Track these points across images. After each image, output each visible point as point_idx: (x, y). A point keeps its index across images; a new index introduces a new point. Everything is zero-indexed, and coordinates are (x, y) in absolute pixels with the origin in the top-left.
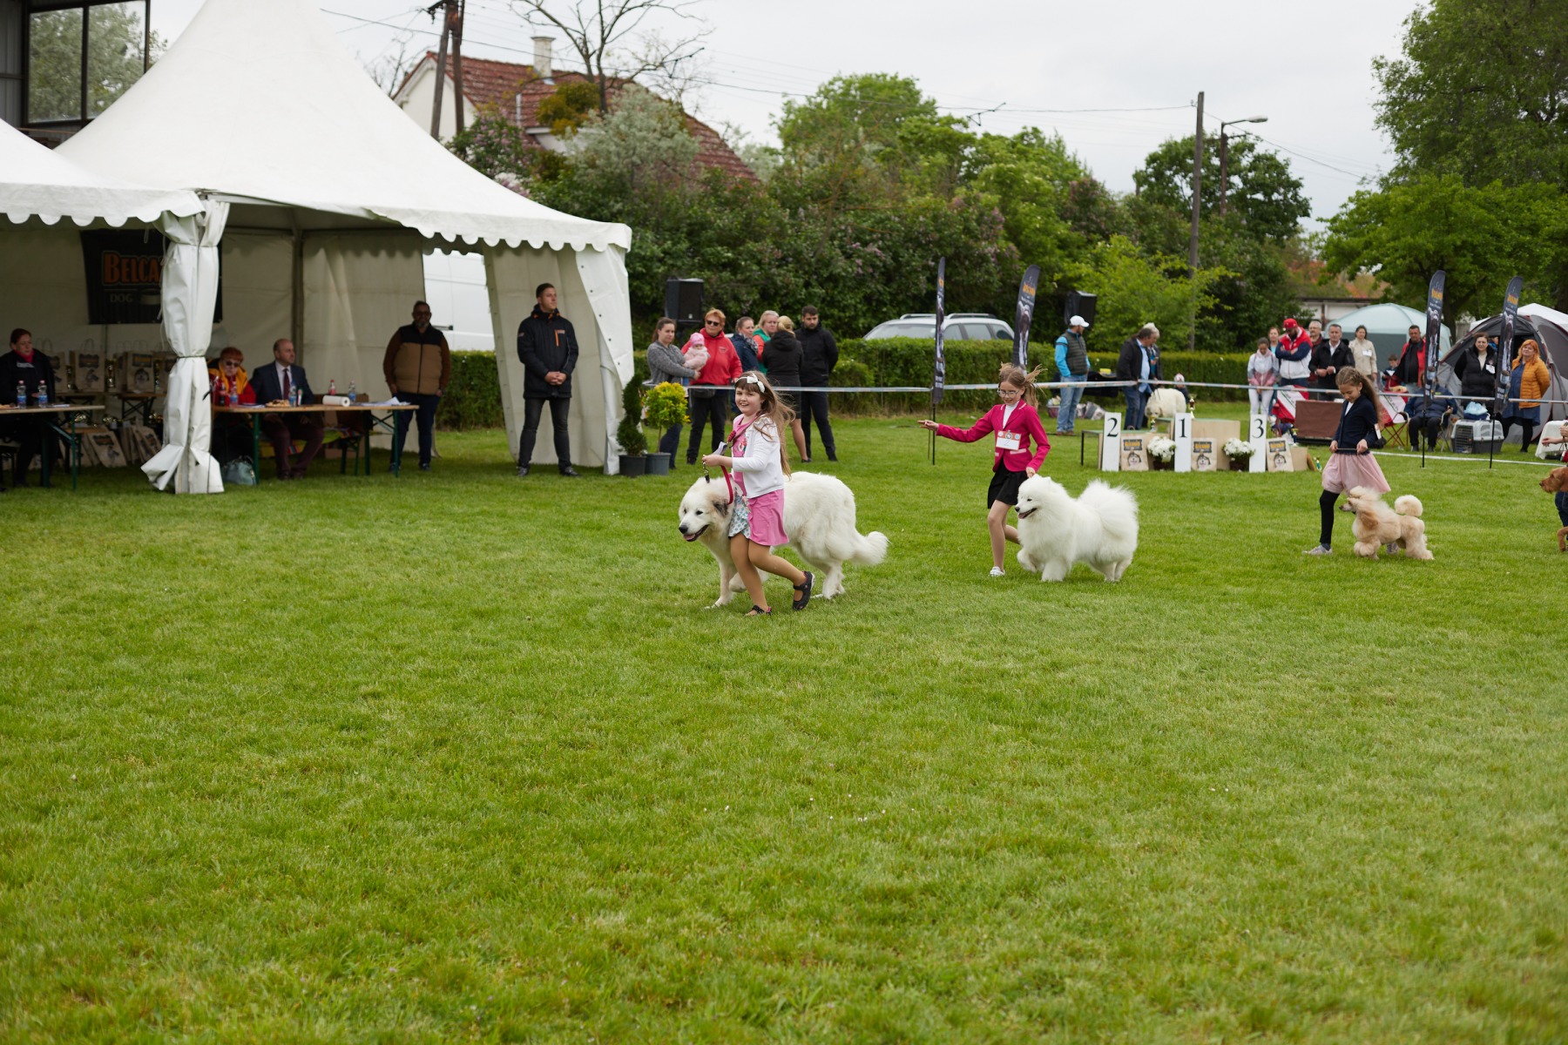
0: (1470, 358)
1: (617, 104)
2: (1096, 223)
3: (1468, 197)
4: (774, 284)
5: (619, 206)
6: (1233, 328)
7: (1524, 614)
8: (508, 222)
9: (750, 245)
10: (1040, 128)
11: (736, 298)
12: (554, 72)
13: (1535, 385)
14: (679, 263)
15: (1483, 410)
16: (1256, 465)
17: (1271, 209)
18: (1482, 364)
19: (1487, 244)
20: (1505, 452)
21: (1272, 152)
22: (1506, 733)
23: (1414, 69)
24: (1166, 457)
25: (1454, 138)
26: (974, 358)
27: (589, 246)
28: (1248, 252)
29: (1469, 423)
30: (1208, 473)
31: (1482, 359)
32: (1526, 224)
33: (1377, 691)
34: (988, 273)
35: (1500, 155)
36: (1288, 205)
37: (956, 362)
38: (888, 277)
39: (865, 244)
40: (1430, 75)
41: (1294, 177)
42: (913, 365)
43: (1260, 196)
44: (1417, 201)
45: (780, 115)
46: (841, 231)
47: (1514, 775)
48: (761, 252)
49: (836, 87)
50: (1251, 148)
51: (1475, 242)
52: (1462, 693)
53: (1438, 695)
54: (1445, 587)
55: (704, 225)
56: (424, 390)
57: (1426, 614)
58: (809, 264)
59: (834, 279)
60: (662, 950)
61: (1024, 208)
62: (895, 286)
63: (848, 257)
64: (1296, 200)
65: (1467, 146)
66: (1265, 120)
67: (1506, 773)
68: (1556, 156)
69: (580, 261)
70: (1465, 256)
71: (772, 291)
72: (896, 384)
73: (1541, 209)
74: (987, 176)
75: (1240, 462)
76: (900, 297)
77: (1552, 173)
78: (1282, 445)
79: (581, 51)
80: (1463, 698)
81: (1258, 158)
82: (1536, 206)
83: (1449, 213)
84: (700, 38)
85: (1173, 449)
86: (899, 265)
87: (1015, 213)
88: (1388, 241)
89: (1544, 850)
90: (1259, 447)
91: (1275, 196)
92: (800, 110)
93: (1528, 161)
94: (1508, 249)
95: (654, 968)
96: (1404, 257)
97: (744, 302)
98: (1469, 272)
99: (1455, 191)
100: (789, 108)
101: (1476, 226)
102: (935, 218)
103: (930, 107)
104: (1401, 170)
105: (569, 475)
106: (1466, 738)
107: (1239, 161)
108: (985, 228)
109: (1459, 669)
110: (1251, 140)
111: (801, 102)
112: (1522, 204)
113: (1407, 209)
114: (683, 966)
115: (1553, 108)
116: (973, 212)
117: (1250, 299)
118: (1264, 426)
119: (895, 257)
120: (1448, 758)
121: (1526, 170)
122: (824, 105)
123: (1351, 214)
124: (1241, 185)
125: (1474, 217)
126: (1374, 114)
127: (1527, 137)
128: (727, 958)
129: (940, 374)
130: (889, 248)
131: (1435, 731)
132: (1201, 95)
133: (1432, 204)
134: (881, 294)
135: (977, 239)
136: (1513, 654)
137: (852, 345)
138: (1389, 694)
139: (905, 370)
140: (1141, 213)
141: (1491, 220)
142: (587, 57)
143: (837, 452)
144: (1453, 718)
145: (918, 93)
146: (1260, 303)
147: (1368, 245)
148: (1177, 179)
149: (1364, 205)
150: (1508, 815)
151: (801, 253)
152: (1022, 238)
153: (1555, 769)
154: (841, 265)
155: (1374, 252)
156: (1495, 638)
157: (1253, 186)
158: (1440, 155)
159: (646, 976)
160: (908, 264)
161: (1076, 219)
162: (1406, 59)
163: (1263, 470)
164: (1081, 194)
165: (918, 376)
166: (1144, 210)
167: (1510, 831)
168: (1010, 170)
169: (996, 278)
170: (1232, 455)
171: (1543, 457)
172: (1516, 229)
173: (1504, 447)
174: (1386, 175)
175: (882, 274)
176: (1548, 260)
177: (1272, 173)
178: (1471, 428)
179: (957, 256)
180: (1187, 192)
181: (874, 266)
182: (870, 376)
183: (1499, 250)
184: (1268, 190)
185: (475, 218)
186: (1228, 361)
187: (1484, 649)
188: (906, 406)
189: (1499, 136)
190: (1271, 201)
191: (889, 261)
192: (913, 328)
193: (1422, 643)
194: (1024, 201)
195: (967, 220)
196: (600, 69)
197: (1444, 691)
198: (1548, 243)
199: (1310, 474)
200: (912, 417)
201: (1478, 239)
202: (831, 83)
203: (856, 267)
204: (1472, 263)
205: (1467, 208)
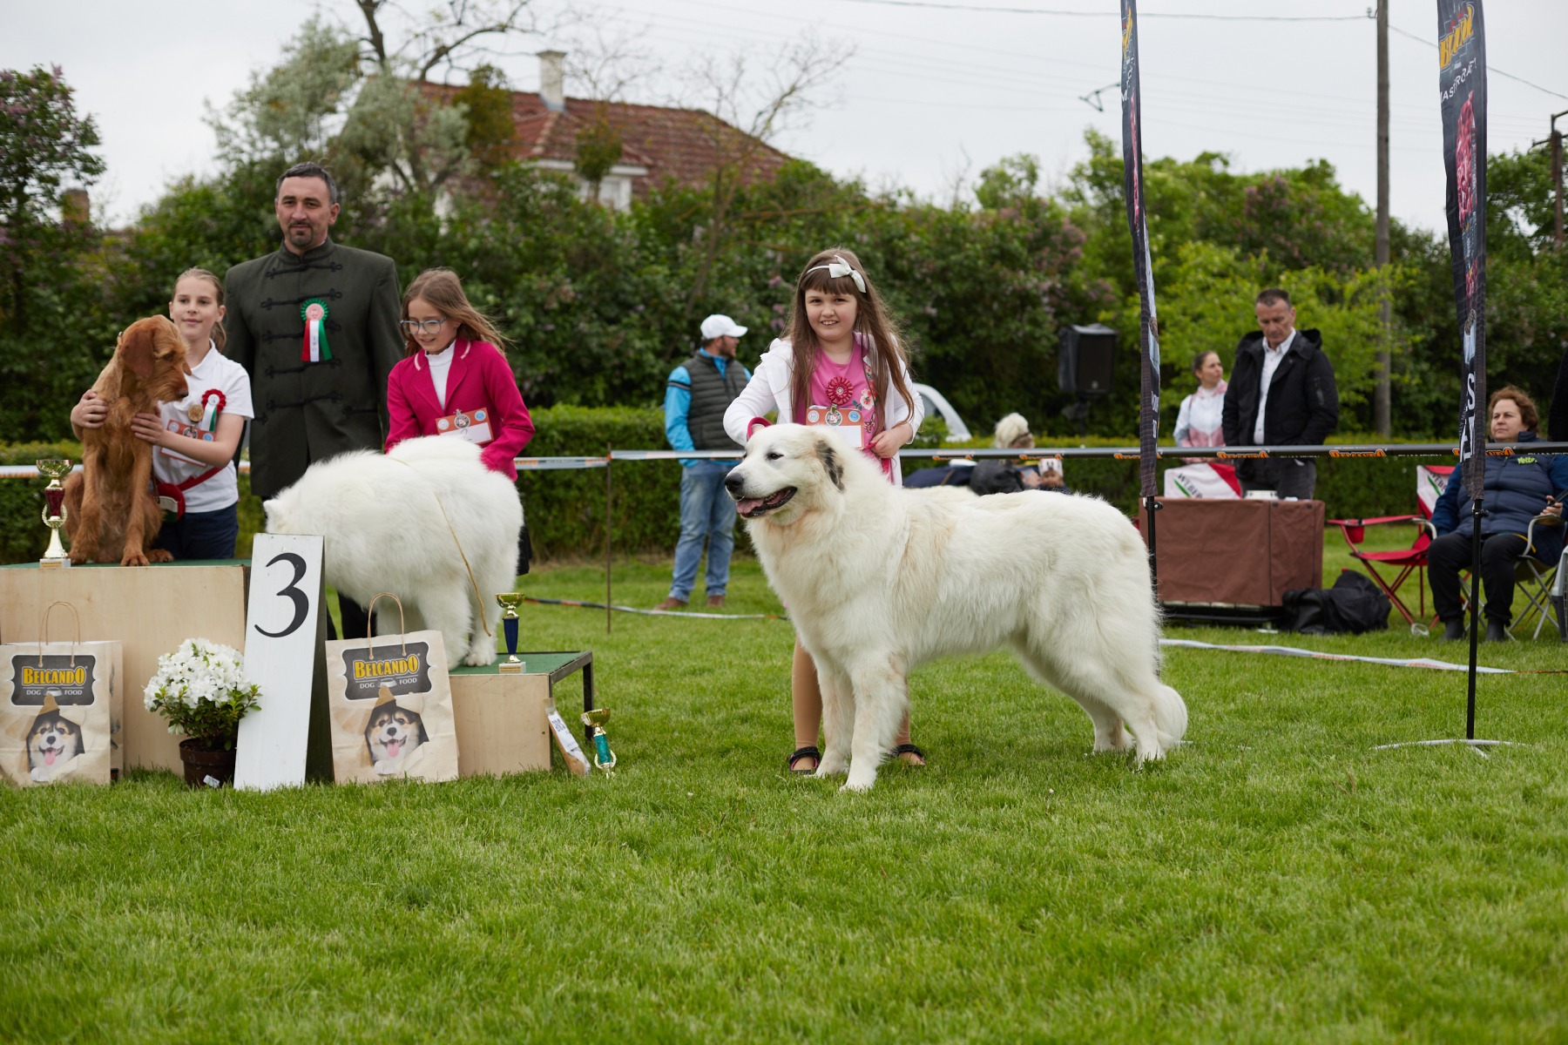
118: (310, 586)
163: (295, 773)
170: (168, 711)
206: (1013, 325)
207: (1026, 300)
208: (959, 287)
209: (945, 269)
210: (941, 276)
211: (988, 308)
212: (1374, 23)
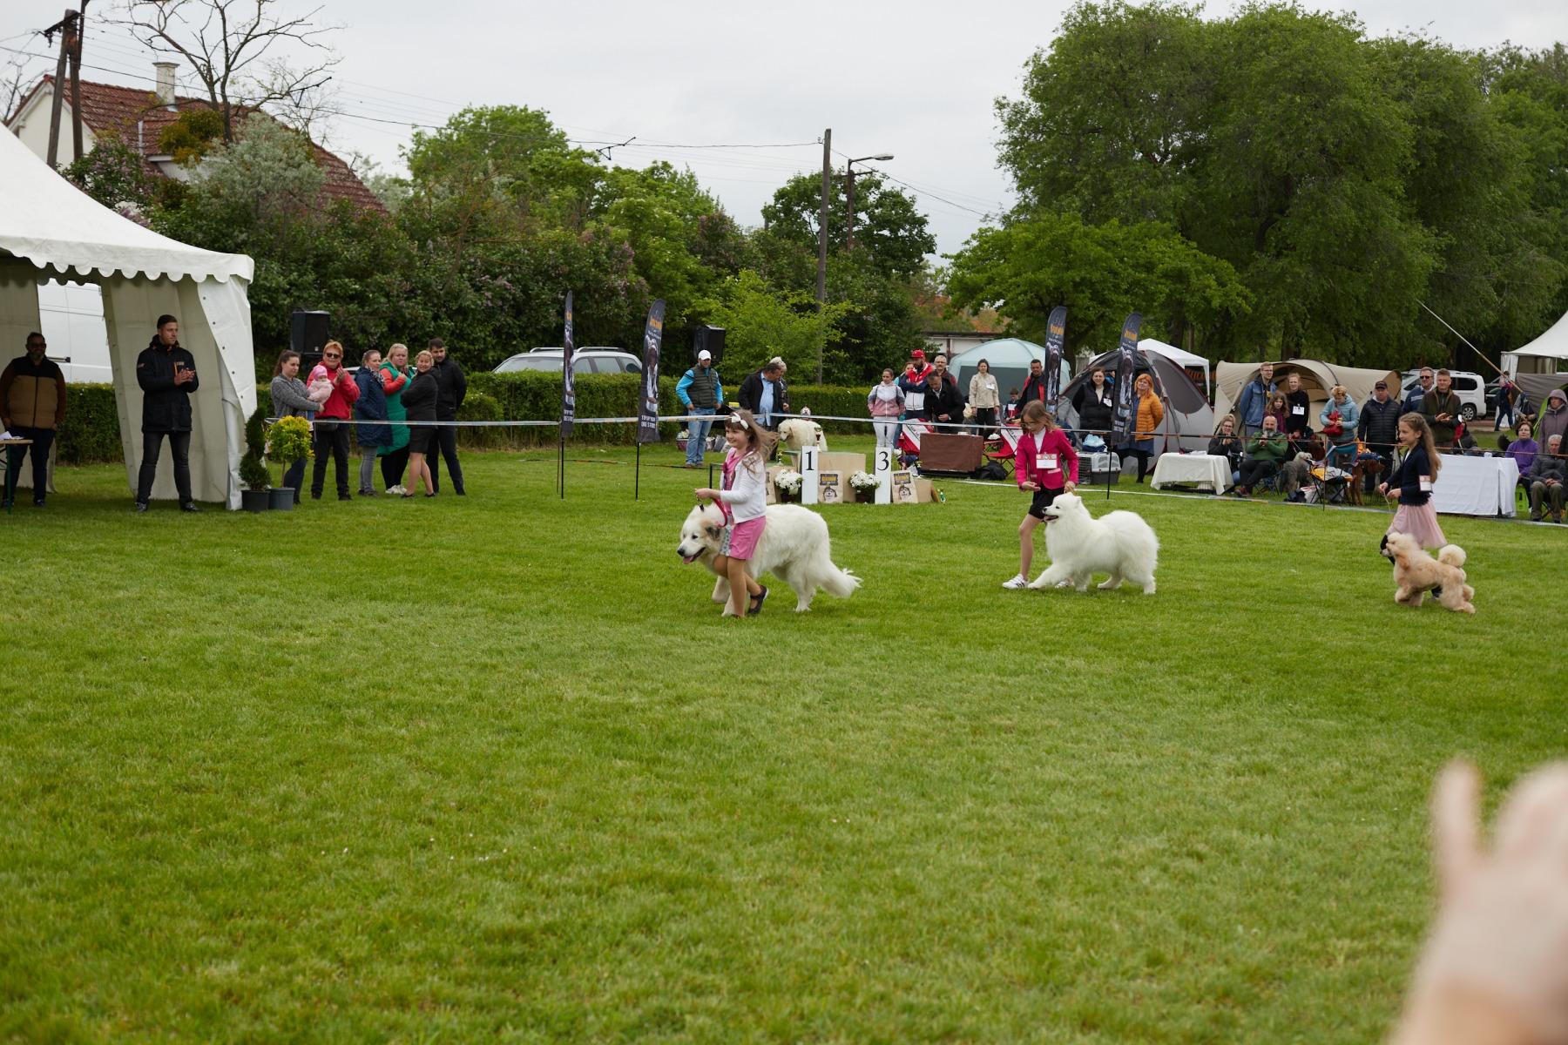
0: (1087, 392)
1: (241, 133)
2: (725, 257)
3: (1086, 235)
4: (403, 316)
5: (243, 236)
6: (860, 362)
7: (1138, 641)
8: (125, 252)
9: (378, 277)
10: (670, 163)
11: (363, 331)
12: (177, 98)
13: (1150, 418)
14: (306, 295)
15: (1101, 442)
16: (882, 497)
17: (897, 245)
18: (1100, 398)
19: (1105, 281)
20: (1122, 483)
21: (898, 189)
22: (1120, 758)
23: (1034, 109)
24: (793, 489)
25: (1073, 178)
26: (604, 391)
27: (210, 278)
28: (875, 288)
29: (1087, 455)
30: (835, 505)
31: (1099, 393)
32: (1142, 261)
33: (996, 720)
34: (618, 306)
35: (1117, 195)
36: (914, 242)
37: (585, 395)
38: (518, 310)
39: (495, 277)
40: (1049, 116)
41: (919, 214)
42: (542, 398)
43: (886, 233)
44: (1038, 238)
45: (410, 146)
46: (470, 263)
47: (1127, 800)
48: (389, 284)
49: (466, 120)
50: (878, 185)
51: (1094, 280)
52: (1078, 720)
53: (1055, 722)
54: (1063, 616)
55: (331, 257)
56: (39, 424)
57: (1045, 643)
58: (438, 297)
59: (463, 312)
60: (275, 999)
61: (654, 242)
62: (525, 319)
63: (478, 289)
64: (921, 237)
65: (1085, 185)
66: (891, 158)
67: (1119, 798)
68: (1170, 196)
69: (202, 292)
70: (1083, 292)
71: (401, 324)
72: (525, 418)
73: (1156, 247)
74: (618, 209)
75: (865, 494)
76: (530, 331)
77: (1166, 213)
78: (906, 477)
79: (204, 78)
80: (1079, 725)
81: (884, 195)
82: (1152, 244)
83: (1068, 251)
84: (327, 68)
85: (800, 482)
86: (529, 298)
87: (645, 247)
88: (1011, 277)
89: (1155, 872)
90: (884, 480)
91: (902, 233)
92: (430, 141)
93: (1143, 201)
94: (1124, 286)
95: (267, 1018)
96: (1025, 293)
97: (372, 334)
98: (1088, 308)
99: (1074, 229)
100: (418, 138)
101: (1094, 263)
102: (565, 251)
103: (560, 140)
104: (1022, 208)
105: (190, 510)
106: (1082, 764)
107: (866, 198)
108: (614, 261)
109: (1075, 696)
110: (877, 177)
111: (431, 133)
112: (1137, 243)
113: (1029, 246)
114: (297, 1015)
115: (1166, 150)
116: (603, 245)
117: (877, 333)
118: (889, 459)
119: (525, 290)
120: (1063, 784)
121: (1142, 209)
122: (455, 138)
123: (973, 250)
124: (868, 222)
125: (1092, 254)
126: (996, 154)
127: (1143, 177)
128: (343, 1005)
129: (570, 408)
130: (518, 280)
131: (1052, 759)
132: (828, 132)
133: (1052, 241)
134: (510, 328)
135: (607, 273)
136: (1127, 681)
137: (481, 379)
138: (1008, 722)
139: (534, 404)
140: (769, 248)
141: (1109, 258)
142: (211, 85)
143: (464, 486)
144: (1070, 745)
145: (549, 125)
146: (887, 337)
147: (991, 281)
148: (805, 215)
149: (986, 242)
150: (1121, 839)
151: (430, 285)
152: (652, 272)
153: (1166, 793)
154: (470, 298)
155: (997, 288)
156: (1110, 665)
157: (881, 223)
158: (1060, 194)
159: (258, 1027)
160: (538, 296)
161: (705, 254)
162: (1027, 100)
163: (888, 501)
164: (710, 228)
165: (547, 409)
166: (772, 245)
167: (1123, 855)
168: (640, 204)
169: (626, 311)
170: (858, 487)
171: (1158, 488)
172: (1132, 267)
173: (1121, 478)
174: (1008, 212)
175: (512, 306)
176: (1162, 298)
177: (898, 210)
178: (1089, 459)
179: (587, 289)
180: (815, 227)
181: (503, 299)
182: (499, 409)
183: (1116, 287)
184: (894, 226)
185: (90, 248)
186: (855, 394)
187: (1100, 676)
188: (535, 439)
189: (1116, 176)
190: (897, 238)
191: (519, 294)
192: (543, 362)
193: (1040, 671)
194: (654, 235)
195: (596, 253)
196: (224, 97)
197: (1061, 719)
198: (1163, 280)
199: (934, 506)
200: (542, 450)
201: (1096, 276)
202: (461, 115)
203: (486, 300)
204: (1091, 299)
205: (1086, 246)
206: (608, 308)
207: (613, 292)
208: (580, 284)
209: (571, 272)
210: (568, 277)
211: (592, 297)
212: (822, 146)
